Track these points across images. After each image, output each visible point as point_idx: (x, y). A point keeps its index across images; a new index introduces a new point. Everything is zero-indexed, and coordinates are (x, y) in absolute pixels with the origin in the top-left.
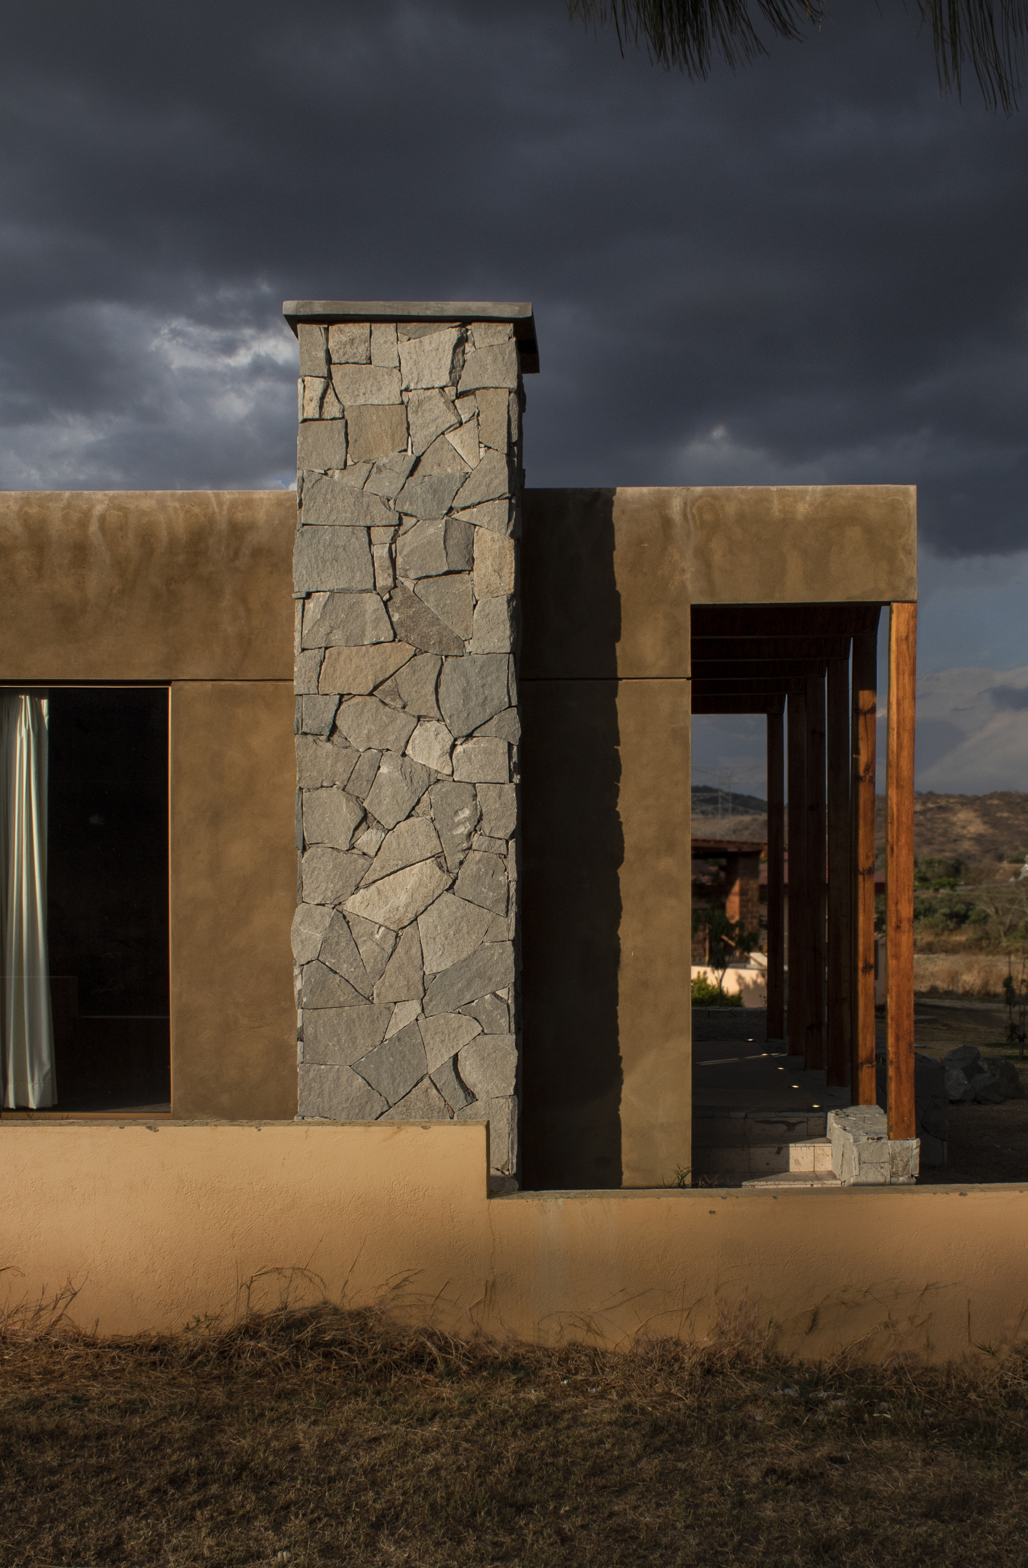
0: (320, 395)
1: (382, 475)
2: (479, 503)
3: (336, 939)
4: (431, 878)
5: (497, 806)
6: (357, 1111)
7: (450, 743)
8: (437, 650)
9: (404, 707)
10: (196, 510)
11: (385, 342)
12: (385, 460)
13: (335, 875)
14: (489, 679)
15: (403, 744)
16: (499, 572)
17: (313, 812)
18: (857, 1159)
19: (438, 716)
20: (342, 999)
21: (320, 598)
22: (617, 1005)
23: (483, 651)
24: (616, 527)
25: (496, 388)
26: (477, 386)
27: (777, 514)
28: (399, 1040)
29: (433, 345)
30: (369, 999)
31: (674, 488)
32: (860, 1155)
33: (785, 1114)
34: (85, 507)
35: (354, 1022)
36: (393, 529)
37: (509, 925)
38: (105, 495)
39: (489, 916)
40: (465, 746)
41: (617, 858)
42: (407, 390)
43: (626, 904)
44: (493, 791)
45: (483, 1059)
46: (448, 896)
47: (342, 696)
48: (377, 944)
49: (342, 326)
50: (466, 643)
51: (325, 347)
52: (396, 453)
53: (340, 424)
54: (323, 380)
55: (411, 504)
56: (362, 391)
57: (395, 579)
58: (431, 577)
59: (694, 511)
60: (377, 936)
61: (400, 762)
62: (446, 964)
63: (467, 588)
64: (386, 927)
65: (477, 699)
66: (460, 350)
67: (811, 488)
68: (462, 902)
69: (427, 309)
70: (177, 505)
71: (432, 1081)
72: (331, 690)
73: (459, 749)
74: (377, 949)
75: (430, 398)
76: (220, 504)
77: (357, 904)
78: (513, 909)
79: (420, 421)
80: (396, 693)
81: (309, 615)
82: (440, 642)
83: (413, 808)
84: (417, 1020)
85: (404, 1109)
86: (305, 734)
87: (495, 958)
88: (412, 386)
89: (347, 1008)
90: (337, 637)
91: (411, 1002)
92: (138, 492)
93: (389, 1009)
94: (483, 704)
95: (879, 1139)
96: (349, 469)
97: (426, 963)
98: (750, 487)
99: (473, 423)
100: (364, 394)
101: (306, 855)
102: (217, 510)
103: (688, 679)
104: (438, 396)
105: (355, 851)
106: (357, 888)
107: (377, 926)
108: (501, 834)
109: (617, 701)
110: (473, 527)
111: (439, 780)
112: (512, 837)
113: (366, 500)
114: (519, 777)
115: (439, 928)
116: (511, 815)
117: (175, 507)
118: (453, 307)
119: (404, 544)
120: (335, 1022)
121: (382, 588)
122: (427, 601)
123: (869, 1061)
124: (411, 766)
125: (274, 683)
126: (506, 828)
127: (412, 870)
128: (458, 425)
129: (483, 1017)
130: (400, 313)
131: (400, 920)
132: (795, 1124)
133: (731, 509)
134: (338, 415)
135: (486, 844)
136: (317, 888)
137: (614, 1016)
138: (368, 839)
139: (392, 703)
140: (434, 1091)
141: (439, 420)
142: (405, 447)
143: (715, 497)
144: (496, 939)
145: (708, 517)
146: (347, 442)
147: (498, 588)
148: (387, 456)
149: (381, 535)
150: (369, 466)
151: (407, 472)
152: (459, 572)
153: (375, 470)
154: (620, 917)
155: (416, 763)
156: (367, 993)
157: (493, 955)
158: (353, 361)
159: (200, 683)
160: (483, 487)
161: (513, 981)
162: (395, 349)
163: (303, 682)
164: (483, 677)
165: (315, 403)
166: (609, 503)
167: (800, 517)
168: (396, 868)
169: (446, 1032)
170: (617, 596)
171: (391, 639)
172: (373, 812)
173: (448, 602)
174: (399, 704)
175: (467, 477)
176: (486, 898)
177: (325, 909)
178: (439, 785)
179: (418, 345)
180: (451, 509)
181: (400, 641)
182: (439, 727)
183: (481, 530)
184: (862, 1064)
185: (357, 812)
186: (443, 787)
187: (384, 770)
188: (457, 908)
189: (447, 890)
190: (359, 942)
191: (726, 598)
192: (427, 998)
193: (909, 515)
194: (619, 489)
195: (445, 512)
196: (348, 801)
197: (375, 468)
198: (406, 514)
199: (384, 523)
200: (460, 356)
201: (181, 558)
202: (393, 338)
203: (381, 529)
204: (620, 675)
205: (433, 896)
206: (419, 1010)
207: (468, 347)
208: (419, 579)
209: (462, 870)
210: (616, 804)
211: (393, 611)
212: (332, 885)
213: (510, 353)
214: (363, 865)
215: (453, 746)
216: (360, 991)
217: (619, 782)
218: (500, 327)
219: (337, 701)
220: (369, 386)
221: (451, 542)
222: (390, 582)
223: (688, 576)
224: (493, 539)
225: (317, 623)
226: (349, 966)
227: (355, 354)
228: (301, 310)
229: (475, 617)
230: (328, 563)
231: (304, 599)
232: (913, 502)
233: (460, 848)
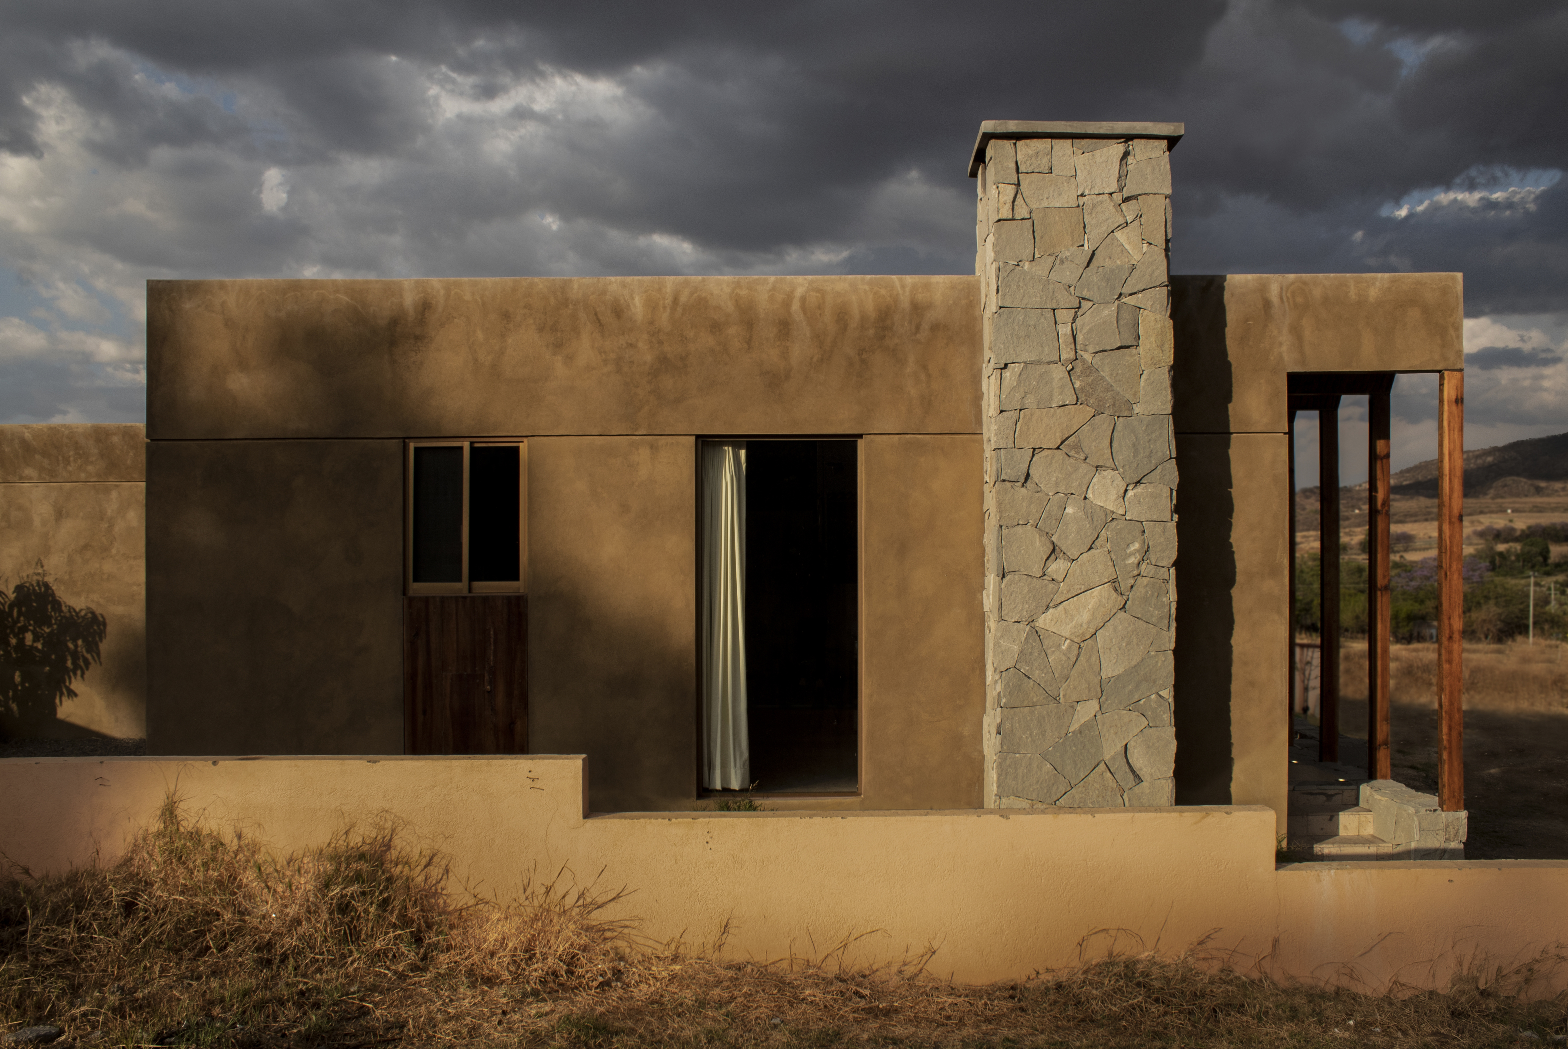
0: (1012, 200)
1: (1065, 266)
2: (1144, 290)
3: (1030, 650)
4: (1108, 599)
5: (1162, 540)
6: (1045, 791)
7: (1124, 489)
8: (1111, 412)
9: (1085, 459)
10: (883, 292)
11: (1064, 155)
12: (1067, 254)
13: (1030, 597)
14: (1154, 435)
15: (1085, 490)
16: (1161, 346)
17: (1011, 546)
18: (1418, 827)
19: (1113, 466)
20: (1035, 700)
21: (1016, 368)
22: (1230, 701)
23: (1149, 412)
24: (1227, 308)
25: (1155, 194)
26: (1140, 192)
27: (1354, 297)
28: (1081, 733)
29: (1103, 158)
30: (1056, 699)
31: (1272, 275)
32: (1420, 824)
33: (1324, 787)
34: (788, 290)
35: (1044, 718)
36: (1073, 311)
37: (1170, 638)
38: (805, 279)
39: (1154, 630)
40: (1135, 491)
41: (1230, 581)
42: (1082, 195)
43: (1237, 618)
44: (1158, 528)
45: (1149, 747)
46: (1121, 614)
47: (1034, 449)
48: (1064, 654)
49: (1028, 141)
50: (1134, 406)
51: (1015, 160)
52: (1075, 248)
53: (1028, 223)
54: (1014, 186)
55: (1088, 290)
56: (1046, 196)
57: (1076, 352)
58: (1105, 351)
59: (1289, 295)
60: (1064, 648)
61: (1083, 504)
62: (1120, 670)
63: (1135, 360)
64: (1071, 640)
65: (1144, 453)
66: (1124, 162)
67: (1380, 275)
68: (1133, 619)
69: (1100, 128)
70: (867, 287)
71: (1107, 766)
72: (1026, 444)
73: (1130, 493)
74: (1064, 658)
75: (1102, 202)
76: (903, 287)
77: (1048, 621)
78: (1174, 624)
79: (1094, 222)
80: (1078, 447)
81: (1006, 383)
82: (1114, 405)
83: (1093, 543)
84: (1095, 716)
85: (1084, 789)
86: (1004, 481)
87: (1159, 665)
88: (1087, 192)
89: (1038, 707)
90: (1030, 401)
91: (1090, 701)
92: (833, 277)
93: (1072, 707)
94: (1150, 456)
95: (1435, 810)
96: (1036, 260)
97: (1103, 669)
98: (1332, 275)
99: (1137, 223)
100: (1047, 198)
101: (1005, 580)
102: (900, 292)
103: (1285, 433)
104: (1109, 201)
105: (1045, 577)
106: (1048, 607)
107: (1064, 639)
108: (1164, 563)
109: (1231, 452)
110: (1138, 309)
111: (1113, 519)
112: (1172, 566)
113: (1051, 287)
114: (1177, 516)
115: (1114, 640)
116: (1173, 547)
117: (865, 289)
118: (1121, 127)
119: (1084, 324)
120: (1029, 718)
121: (1066, 360)
122: (1103, 371)
123: (1386, 743)
124: (1092, 507)
125: (950, 436)
126: (1169, 558)
127: (1092, 593)
128: (1125, 225)
129: (1149, 714)
130: (1079, 131)
131: (1083, 634)
132: (1332, 796)
133: (1317, 293)
134: (1027, 216)
135: (1153, 571)
136: (1014, 608)
137: (1228, 710)
138: (1057, 567)
139: (1076, 456)
140: (1109, 774)
141: (1110, 221)
142: (1082, 243)
143: (1305, 283)
144: (1159, 650)
145: (1300, 300)
146: (1034, 238)
147: (1160, 361)
148: (1068, 250)
149: (1064, 316)
150: (1054, 258)
151: (1086, 264)
152: (1128, 347)
153: (1058, 262)
154: (1232, 629)
155: (1095, 504)
156: (1055, 694)
157: (1157, 662)
158: (1037, 171)
159: (887, 436)
160: (1147, 276)
161: (1173, 683)
162: (1072, 161)
163: (1002, 438)
164: (1148, 434)
165: (1009, 205)
166: (1221, 289)
167: (1371, 300)
168: (1080, 592)
169: (1119, 726)
170: (1229, 365)
171: (1075, 403)
172: (1061, 546)
173: (1120, 372)
174: (1082, 457)
175: (1133, 268)
176: (1152, 616)
177: (1021, 625)
178: (1114, 523)
179: (1091, 157)
180: (1121, 294)
181: (1081, 404)
182: (1114, 475)
183: (1146, 312)
184: (1379, 745)
185: (1048, 545)
186: (1118, 524)
187: (1069, 510)
188: (1129, 624)
189: (1120, 609)
190: (1048, 652)
191: (1314, 367)
192: (1103, 698)
193: (1457, 297)
194: (1229, 276)
195: (1116, 297)
196: (1040, 536)
197: (1058, 260)
198: (1083, 299)
199: (1067, 306)
200: (1124, 166)
201: (871, 332)
202: (1070, 152)
203: (1064, 311)
204: (1232, 430)
205: (1110, 614)
206: (1098, 708)
207: (1130, 159)
208: (1096, 353)
209: (1133, 592)
210: (1229, 537)
211: (1075, 379)
212: (1027, 606)
213: (1165, 165)
214: (1053, 589)
215: (1126, 491)
216: (1049, 693)
217: (1231, 518)
218: (1156, 143)
219: (1031, 454)
220: (1051, 192)
221: (1122, 322)
222: (1072, 355)
223: (1284, 348)
224: (1156, 320)
225: (1013, 389)
226: (1041, 672)
227: (1039, 164)
228: (998, 128)
229: (1142, 384)
230: (1021, 339)
231: (1001, 369)
232: (1460, 287)
233: (1131, 574)
